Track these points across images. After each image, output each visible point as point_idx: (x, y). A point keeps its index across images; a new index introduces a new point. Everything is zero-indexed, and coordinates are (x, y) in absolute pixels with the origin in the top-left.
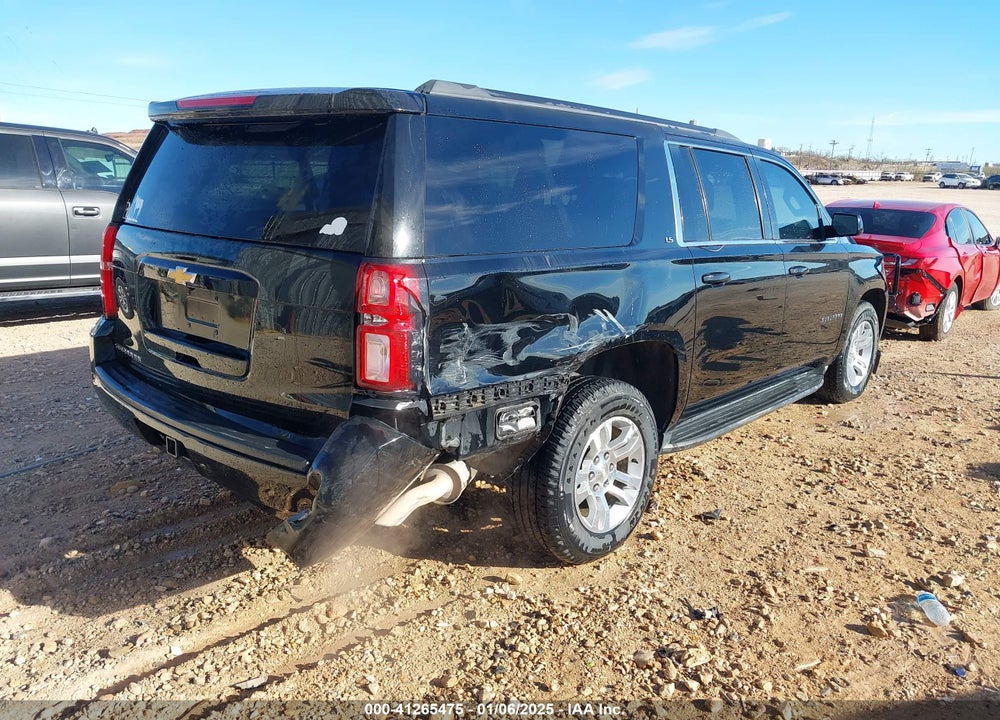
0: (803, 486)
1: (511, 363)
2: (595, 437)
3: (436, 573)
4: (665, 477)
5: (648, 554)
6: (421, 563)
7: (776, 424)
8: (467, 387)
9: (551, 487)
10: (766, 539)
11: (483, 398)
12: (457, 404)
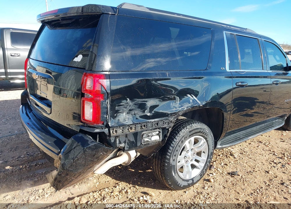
0: (273, 164)
1: (149, 114)
2: (186, 143)
3: (124, 188)
4: (219, 155)
5: (206, 188)
6: (120, 184)
7: (265, 137)
8: (128, 124)
9: (166, 162)
10: (255, 186)
11: (135, 128)
12: (123, 130)
